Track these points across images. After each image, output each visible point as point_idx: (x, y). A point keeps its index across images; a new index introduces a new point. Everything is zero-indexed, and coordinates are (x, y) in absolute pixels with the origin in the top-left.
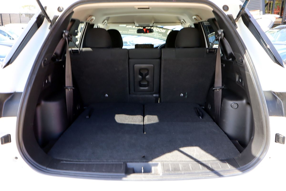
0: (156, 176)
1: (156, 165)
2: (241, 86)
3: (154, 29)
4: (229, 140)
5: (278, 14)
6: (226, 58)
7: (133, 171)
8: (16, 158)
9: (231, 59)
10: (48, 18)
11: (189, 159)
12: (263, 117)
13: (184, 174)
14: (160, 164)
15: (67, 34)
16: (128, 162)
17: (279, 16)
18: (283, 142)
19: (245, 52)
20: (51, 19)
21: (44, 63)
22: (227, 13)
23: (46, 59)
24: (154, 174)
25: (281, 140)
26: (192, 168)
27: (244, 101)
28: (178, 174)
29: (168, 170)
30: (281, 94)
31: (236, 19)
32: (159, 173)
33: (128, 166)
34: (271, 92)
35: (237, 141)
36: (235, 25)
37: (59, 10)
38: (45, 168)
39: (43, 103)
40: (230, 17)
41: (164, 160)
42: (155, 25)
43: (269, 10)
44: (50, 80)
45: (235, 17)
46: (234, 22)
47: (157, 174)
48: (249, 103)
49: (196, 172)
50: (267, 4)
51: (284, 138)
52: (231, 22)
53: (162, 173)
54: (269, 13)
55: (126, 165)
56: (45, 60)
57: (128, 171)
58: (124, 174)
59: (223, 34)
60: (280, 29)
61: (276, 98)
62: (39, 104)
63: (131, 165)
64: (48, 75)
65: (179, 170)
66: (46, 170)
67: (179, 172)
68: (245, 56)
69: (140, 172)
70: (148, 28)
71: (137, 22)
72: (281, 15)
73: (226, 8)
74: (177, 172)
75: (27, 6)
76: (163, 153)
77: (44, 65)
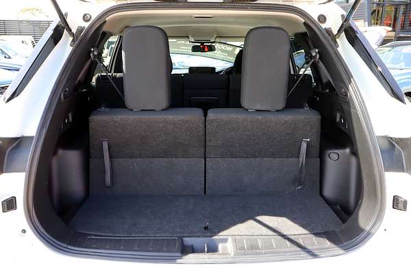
0: (225, 256)
1: (225, 241)
2: (343, 129)
3: (217, 46)
4: (327, 205)
5: (390, 26)
6: (320, 89)
7: (193, 250)
8: (24, 231)
9: (328, 91)
10: (69, 30)
11: (270, 233)
12: (376, 172)
13: (265, 253)
14: (230, 239)
15: (96, 53)
16: (184, 237)
17: (390, 29)
18: (405, 208)
19: (350, 82)
20: (74, 31)
21: (64, 94)
22: (324, 26)
23: (67, 89)
24: (223, 254)
25: (401, 205)
26: (276, 245)
27: (348, 150)
28: (257, 254)
29: (243, 248)
30: (401, 141)
31: (337, 34)
32: (230, 252)
33: (185, 243)
34: (386, 137)
35: (338, 207)
36: (336, 42)
37: (86, 18)
38: (65, 245)
39: (60, 152)
40: (329, 31)
41: (236, 233)
42: (217, 40)
43: (377, 20)
44: (71, 119)
45: (335, 32)
46: (334, 38)
47: (227, 254)
48: (354, 153)
49: (282, 250)
50: (375, 10)
51: (405, 203)
52: (329, 38)
53: (234, 252)
54: (377, 24)
55: (182, 240)
56: (66, 91)
57: (186, 250)
58: (179, 254)
59: (318, 56)
60: (393, 46)
61: (394, 146)
62: (55, 153)
63: (188, 241)
64: (69, 112)
65: (258, 248)
66: (67, 248)
67: (258, 251)
68: (350, 86)
69: (202, 251)
70: (207, 44)
71: (192, 36)
72: (394, 27)
73: (322, 18)
74: (255, 251)
75: (29, 10)
76: (234, 224)
77: (65, 98)
